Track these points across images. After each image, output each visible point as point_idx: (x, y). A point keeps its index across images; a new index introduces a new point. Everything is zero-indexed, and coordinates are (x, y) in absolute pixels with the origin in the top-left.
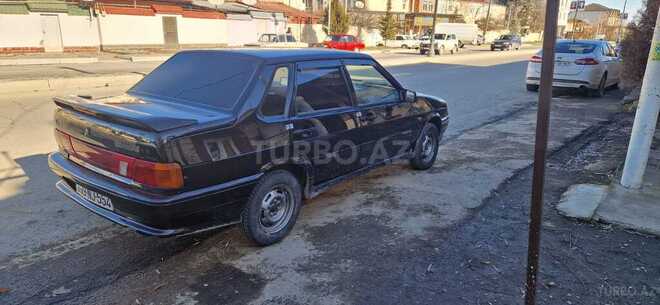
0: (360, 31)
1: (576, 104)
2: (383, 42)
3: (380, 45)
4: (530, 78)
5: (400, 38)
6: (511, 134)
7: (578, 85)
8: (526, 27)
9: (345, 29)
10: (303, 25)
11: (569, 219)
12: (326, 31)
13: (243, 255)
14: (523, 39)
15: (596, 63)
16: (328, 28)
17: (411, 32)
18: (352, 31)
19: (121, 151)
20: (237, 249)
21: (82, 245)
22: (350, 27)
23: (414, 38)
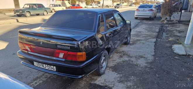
0: (79, 3)
1: (150, 22)
2: (86, 6)
3: (86, 7)
4: (136, 16)
5: (91, 5)
6: (142, 32)
7: (149, 17)
8: (124, 1)
9: (75, 2)
10: (62, 1)
11: (180, 55)
12: (69, 3)
13: (96, 79)
14: (123, 5)
15: (153, 11)
16: (70, 2)
17: (94, 3)
18: (77, 3)
19: (59, 49)
20: (93, 78)
21: (37, 84)
22: (77, 2)
23: (95, 5)
